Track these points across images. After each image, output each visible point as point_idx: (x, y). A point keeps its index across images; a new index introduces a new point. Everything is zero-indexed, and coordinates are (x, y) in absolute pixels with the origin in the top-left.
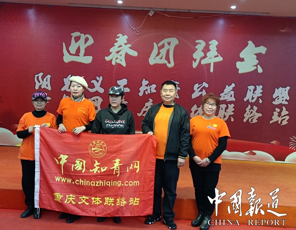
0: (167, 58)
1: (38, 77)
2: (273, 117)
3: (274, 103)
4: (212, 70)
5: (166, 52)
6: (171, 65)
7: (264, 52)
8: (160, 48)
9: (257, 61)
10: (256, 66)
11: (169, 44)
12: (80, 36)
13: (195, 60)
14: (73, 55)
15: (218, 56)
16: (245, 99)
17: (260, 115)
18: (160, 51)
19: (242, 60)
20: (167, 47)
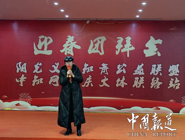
0: (100, 49)
1: (18, 65)
2: (170, 85)
3: (169, 75)
4: (128, 56)
5: (98, 45)
6: (102, 53)
7: (161, 43)
8: (94, 43)
9: (157, 49)
10: (157, 52)
11: (100, 40)
12: (44, 38)
13: (117, 50)
14: (40, 50)
15: (131, 47)
16: (151, 74)
17: (161, 83)
18: (95, 45)
19: (147, 48)
20: (99, 42)
